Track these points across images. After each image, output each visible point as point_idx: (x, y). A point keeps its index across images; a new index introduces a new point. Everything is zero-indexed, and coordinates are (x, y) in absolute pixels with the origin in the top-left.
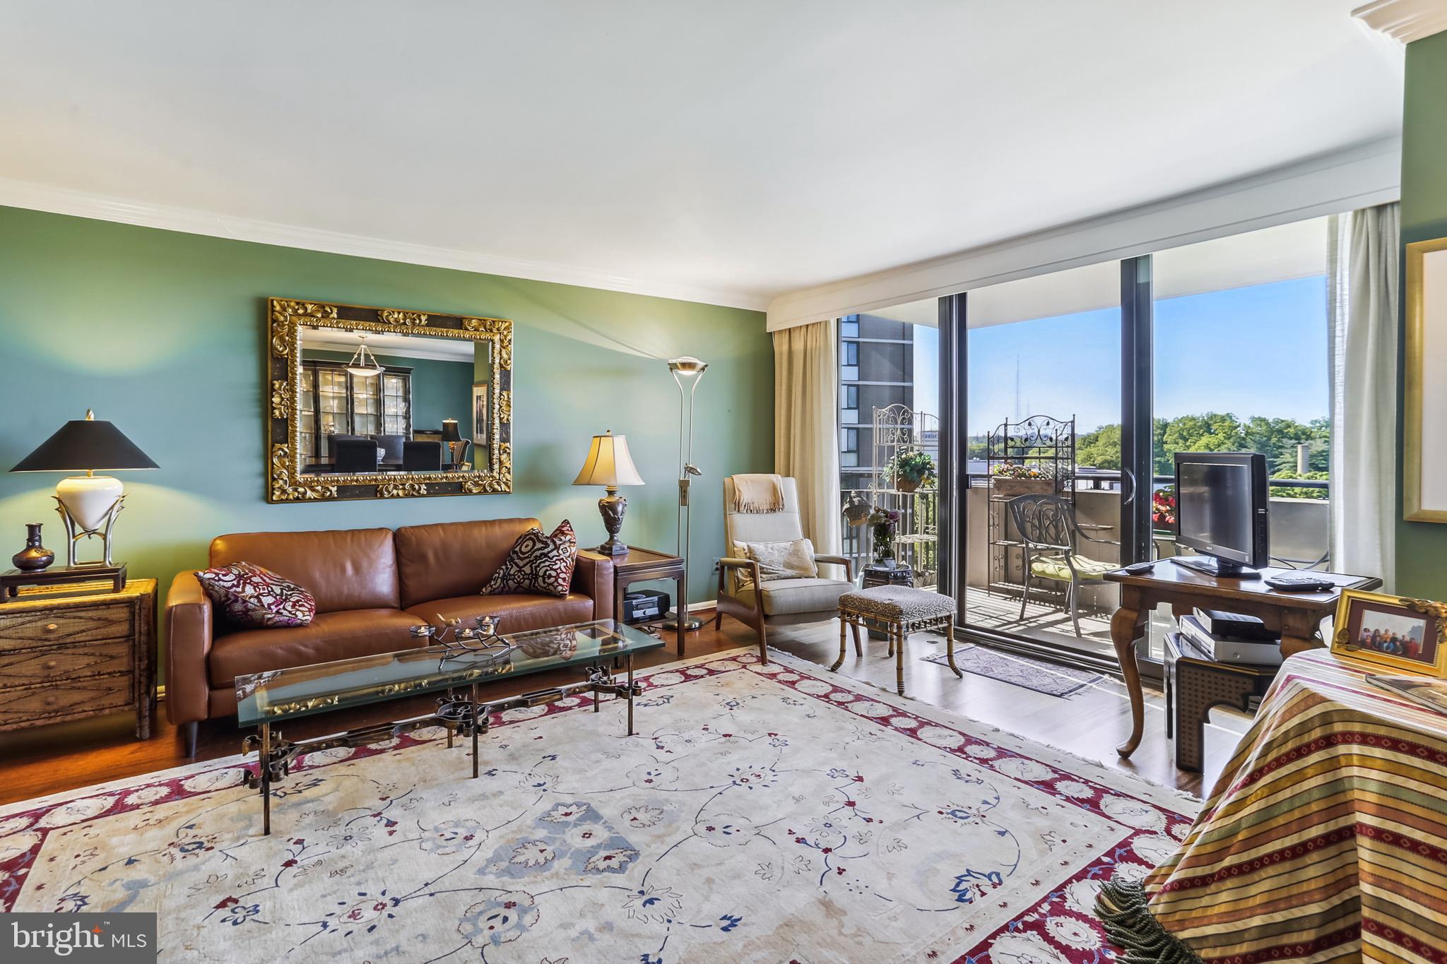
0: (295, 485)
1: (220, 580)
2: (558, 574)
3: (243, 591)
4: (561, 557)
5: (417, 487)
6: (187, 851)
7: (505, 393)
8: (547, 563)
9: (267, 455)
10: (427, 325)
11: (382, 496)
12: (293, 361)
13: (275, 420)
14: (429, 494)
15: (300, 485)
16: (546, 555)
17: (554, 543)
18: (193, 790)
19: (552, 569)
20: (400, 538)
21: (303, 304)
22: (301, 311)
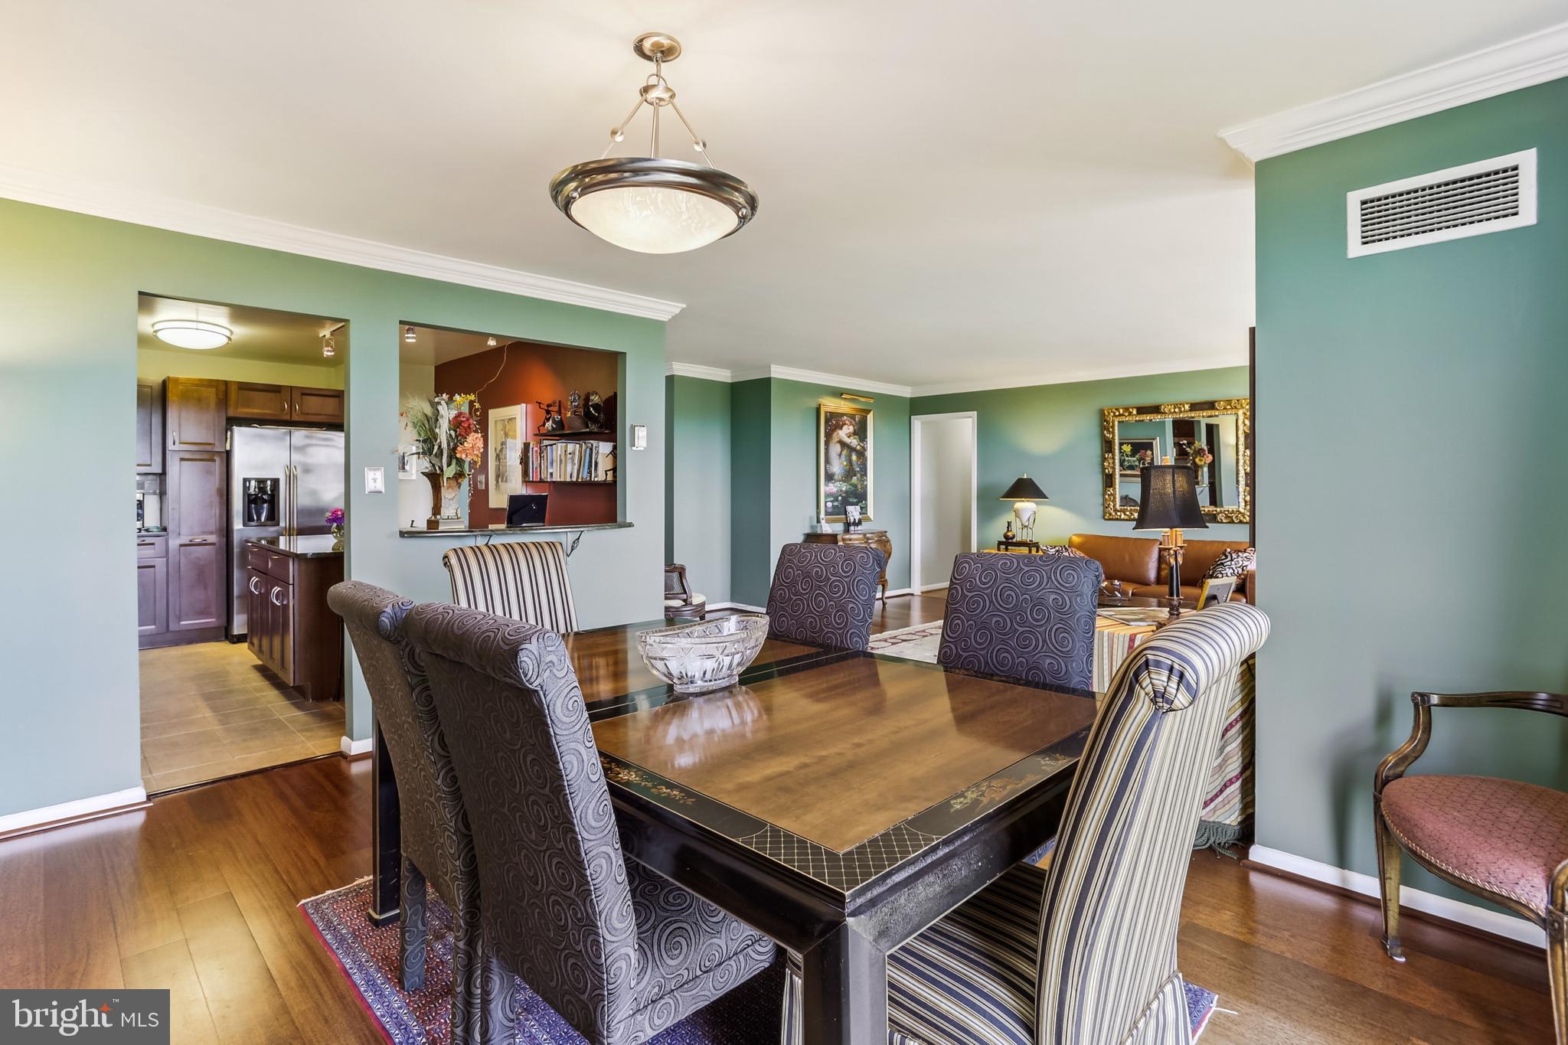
0: (1116, 511)
7: (1248, 451)
9: (1104, 493)
10: (1190, 410)
12: (1114, 442)
13: (1107, 475)
15: (1118, 511)
16: (1222, 564)
17: (1231, 556)
21: (1119, 410)
22: (1117, 414)
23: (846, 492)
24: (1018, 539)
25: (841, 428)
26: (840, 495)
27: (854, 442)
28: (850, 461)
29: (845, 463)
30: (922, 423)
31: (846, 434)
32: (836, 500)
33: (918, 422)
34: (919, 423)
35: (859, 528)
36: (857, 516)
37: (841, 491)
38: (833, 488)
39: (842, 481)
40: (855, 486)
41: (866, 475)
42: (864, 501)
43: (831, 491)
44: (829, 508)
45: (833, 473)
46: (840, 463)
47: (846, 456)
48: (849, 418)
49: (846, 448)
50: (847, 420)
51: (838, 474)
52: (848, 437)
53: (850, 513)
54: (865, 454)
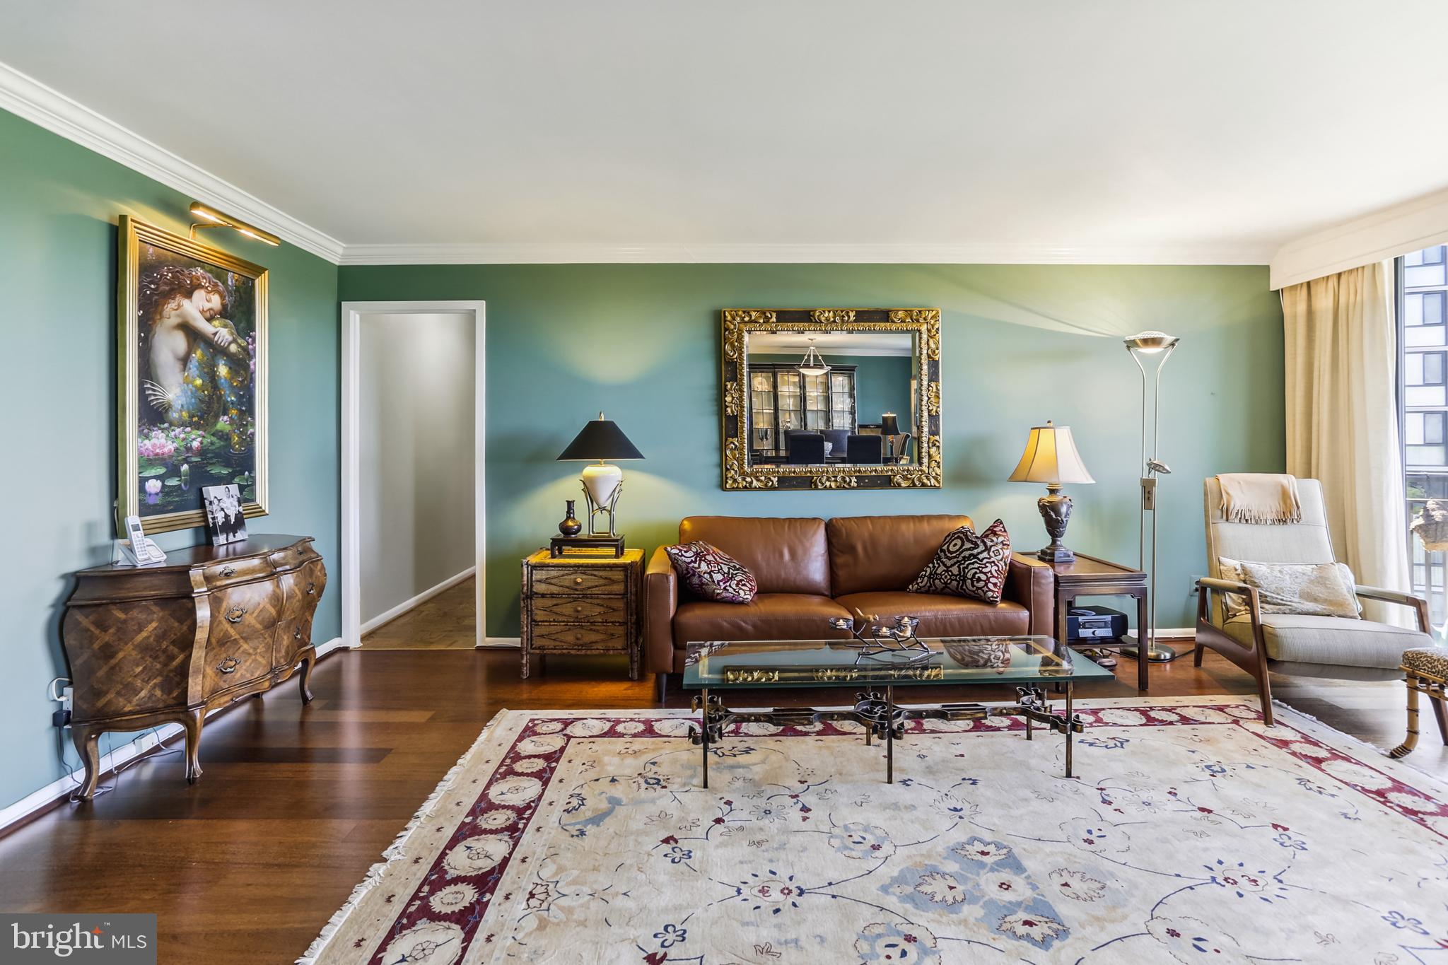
0: (744, 475)
1: (682, 555)
2: (988, 579)
3: (699, 567)
4: (992, 559)
5: (848, 479)
6: (649, 784)
7: (933, 384)
8: (976, 565)
9: (722, 448)
10: (855, 321)
11: (816, 488)
12: (741, 364)
13: (728, 417)
14: (859, 487)
15: (748, 475)
16: (975, 556)
17: (985, 544)
18: (659, 732)
19: (981, 572)
20: (832, 529)
21: (748, 313)
23: (202, 452)
24: (584, 533)
25: (189, 294)
26: (186, 461)
27: (222, 333)
28: (212, 378)
29: (199, 382)
31: (202, 312)
32: (174, 471)
33: (354, 314)
34: (358, 319)
35: (240, 535)
36: (232, 509)
37: (189, 449)
38: (163, 442)
39: (191, 424)
40: (224, 437)
41: (250, 411)
42: (247, 473)
43: (158, 451)
44: (150, 495)
45: (162, 404)
46: (187, 381)
47: (201, 365)
48: (210, 275)
49: (202, 345)
50: (204, 278)
51: (179, 407)
52: (209, 320)
53: (216, 502)
54: (249, 366)
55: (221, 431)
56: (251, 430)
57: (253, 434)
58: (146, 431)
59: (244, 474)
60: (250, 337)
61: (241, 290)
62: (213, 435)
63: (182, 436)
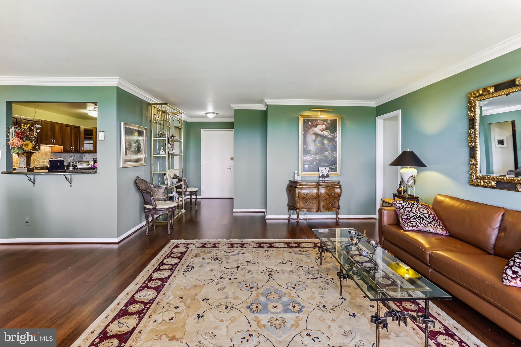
0: (477, 178)
9: (470, 163)
13: (472, 148)
15: (479, 179)
20: (504, 215)
21: (478, 91)
22: (478, 94)
23: (320, 160)
25: (316, 127)
26: (315, 162)
28: (323, 144)
29: (319, 145)
30: (384, 120)
31: (320, 130)
32: (312, 163)
33: (380, 121)
34: (382, 121)
37: (316, 159)
38: (308, 157)
39: (316, 154)
40: (327, 157)
41: (335, 150)
42: (334, 165)
43: (307, 159)
44: (306, 168)
45: (309, 150)
46: (315, 145)
47: (319, 141)
48: (322, 121)
49: (320, 137)
50: (320, 122)
51: (313, 150)
52: (321, 131)
53: (320, 171)
54: (335, 140)
55: (325, 155)
56: (336, 155)
57: (336, 156)
58: (305, 156)
59: (333, 165)
60: (335, 133)
61: (332, 123)
62: (323, 156)
63: (314, 156)
